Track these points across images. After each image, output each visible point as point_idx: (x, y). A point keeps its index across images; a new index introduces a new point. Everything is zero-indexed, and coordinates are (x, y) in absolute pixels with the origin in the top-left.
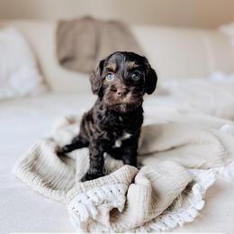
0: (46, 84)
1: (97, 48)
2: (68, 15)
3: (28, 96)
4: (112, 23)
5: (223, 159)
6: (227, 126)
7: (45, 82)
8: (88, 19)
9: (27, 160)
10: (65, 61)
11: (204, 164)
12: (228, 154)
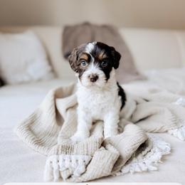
2: (71, 21)
4: (105, 27)
6: (181, 99)
7: (53, 71)
8: (87, 24)
9: (25, 123)
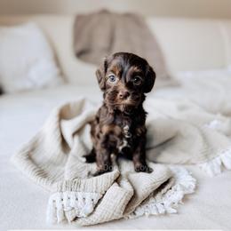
0: (63, 76)
1: (112, 40)
3: (45, 87)
4: (128, 16)
5: (206, 156)
7: (62, 74)
8: (104, 12)
10: (81, 54)
11: (189, 161)
12: (212, 150)
